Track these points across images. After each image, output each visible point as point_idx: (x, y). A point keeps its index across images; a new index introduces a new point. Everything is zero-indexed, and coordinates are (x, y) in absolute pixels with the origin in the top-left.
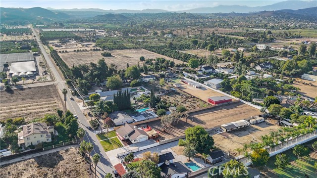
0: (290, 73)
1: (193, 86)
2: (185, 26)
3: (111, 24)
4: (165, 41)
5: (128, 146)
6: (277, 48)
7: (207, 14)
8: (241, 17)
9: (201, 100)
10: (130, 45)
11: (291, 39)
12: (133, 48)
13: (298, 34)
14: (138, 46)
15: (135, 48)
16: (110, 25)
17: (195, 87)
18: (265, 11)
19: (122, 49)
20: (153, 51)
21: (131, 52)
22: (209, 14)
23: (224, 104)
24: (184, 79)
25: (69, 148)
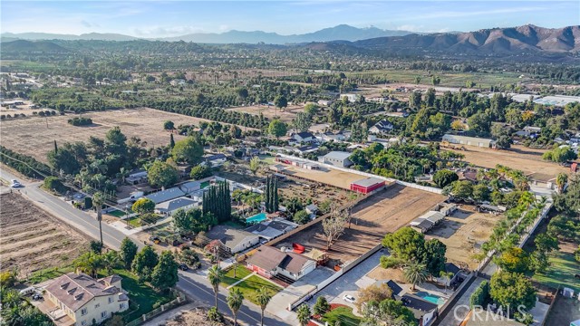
0: (426, 134)
1: (305, 166)
2: (196, 65)
3: (32, 60)
4: (180, 92)
5: (291, 286)
6: (374, 99)
7: (220, 45)
8: (280, 51)
9: (338, 188)
10: (112, 101)
11: (379, 85)
12: (127, 107)
13: (382, 77)
14: (134, 103)
15: (132, 107)
16: (30, 63)
17: (309, 168)
18: (313, 43)
19: (103, 110)
20: (173, 111)
21: (126, 114)
22: (224, 45)
23: (379, 190)
24: (279, 156)
25: (180, 314)
